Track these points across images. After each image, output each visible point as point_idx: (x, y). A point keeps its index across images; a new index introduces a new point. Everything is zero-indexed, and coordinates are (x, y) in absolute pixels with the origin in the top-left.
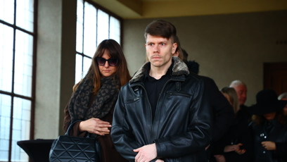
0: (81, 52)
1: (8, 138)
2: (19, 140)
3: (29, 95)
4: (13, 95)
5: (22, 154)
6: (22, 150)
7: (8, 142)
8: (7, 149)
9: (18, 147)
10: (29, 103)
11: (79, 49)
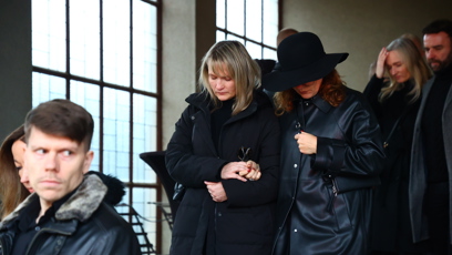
0: (223, 27)
1: (128, 150)
2: (143, 151)
3: (154, 91)
4: (131, 90)
5: (147, 172)
6: (148, 167)
7: (128, 156)
8: (127, 165)
9: (142, 161)
10: (154, 101)
11: (220, 23)
